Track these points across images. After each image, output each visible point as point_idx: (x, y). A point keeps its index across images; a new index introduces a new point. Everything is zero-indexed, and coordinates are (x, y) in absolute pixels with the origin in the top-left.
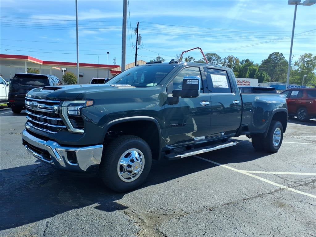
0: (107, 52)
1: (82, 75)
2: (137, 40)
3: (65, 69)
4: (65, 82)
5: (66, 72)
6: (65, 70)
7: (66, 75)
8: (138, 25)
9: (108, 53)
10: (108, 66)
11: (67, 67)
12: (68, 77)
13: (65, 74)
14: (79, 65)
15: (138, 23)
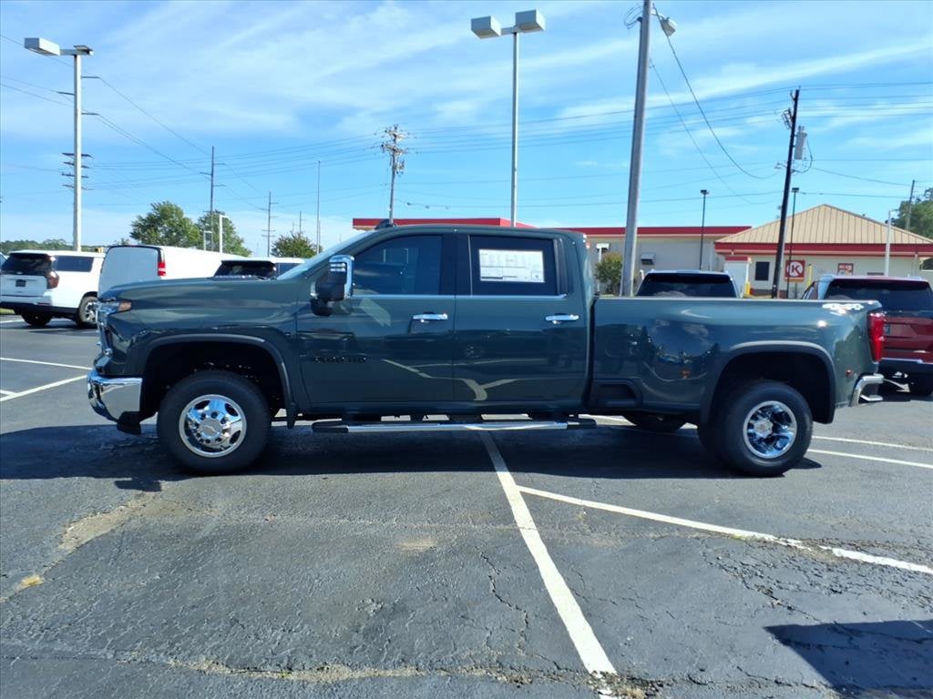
0: (702, 191)
1: (651, 260)
2: (791, 146)
3: (607, 246)
4: (602, 282)
5: (606, 254)
6: (604, 250)
7: (606, 261)
8: (796, 100)
9: (704, 192)
10: (703, 230)
11: (610, 241)
12: (610, 268)
13: (603, 259)
14: (638, 233)
15: (797, 92)
